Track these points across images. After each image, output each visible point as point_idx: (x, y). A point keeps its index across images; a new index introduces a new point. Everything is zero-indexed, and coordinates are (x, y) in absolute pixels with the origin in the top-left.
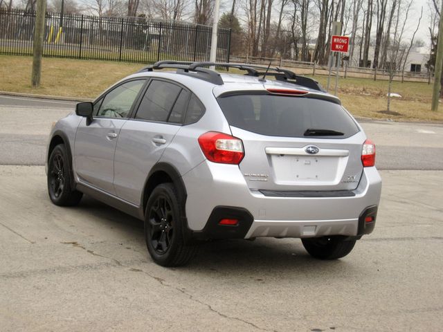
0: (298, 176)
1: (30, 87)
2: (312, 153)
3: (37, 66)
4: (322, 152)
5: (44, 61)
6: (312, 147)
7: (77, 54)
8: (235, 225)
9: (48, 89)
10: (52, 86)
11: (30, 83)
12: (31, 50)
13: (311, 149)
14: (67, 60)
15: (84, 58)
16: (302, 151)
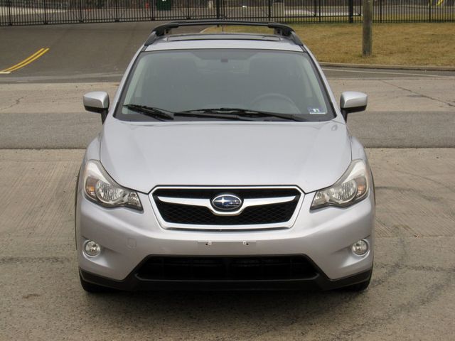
1: (360, 56)
3: (366, 34)
11: (361, 53)
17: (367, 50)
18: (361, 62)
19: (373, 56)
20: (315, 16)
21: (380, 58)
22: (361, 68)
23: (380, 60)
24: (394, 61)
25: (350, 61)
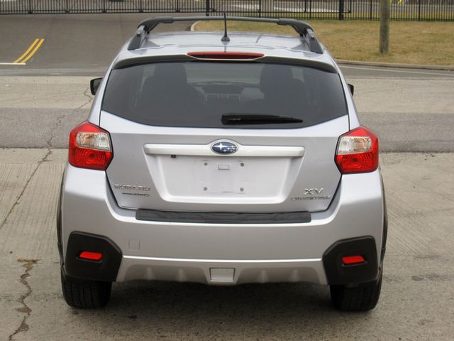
0: (205, 189)
1: (377, 54)
2: (223, 153)
4: (243, 150)
6: (223, 143)
8: (98, 260)
10: (405, 52)
11: (378, 50)
13: (221, 146)
16: (206, 149)
17: (384, 48)
18: (381, 61)
19: (390, 55)
20: (305, 12)
21: (397, 56)
22: (381, 66)
23: (398, 59)
24: (414, 60)
25: (369, 59)
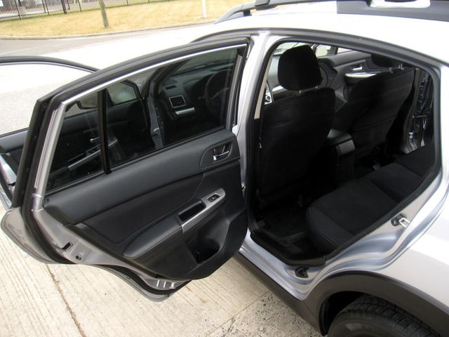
1: (104, 28)
3: (104, 15)
5: (108, 11)
7: (126, 4)
9: (115, 28)
10: (116, 25)
12: (99, 6)
14: (121, 8)
15: (131, 5)
17: (106, 25)
19: (110, 28)
